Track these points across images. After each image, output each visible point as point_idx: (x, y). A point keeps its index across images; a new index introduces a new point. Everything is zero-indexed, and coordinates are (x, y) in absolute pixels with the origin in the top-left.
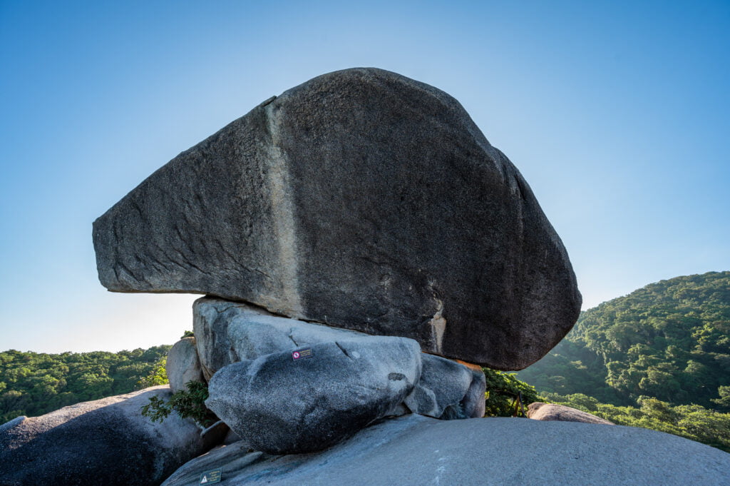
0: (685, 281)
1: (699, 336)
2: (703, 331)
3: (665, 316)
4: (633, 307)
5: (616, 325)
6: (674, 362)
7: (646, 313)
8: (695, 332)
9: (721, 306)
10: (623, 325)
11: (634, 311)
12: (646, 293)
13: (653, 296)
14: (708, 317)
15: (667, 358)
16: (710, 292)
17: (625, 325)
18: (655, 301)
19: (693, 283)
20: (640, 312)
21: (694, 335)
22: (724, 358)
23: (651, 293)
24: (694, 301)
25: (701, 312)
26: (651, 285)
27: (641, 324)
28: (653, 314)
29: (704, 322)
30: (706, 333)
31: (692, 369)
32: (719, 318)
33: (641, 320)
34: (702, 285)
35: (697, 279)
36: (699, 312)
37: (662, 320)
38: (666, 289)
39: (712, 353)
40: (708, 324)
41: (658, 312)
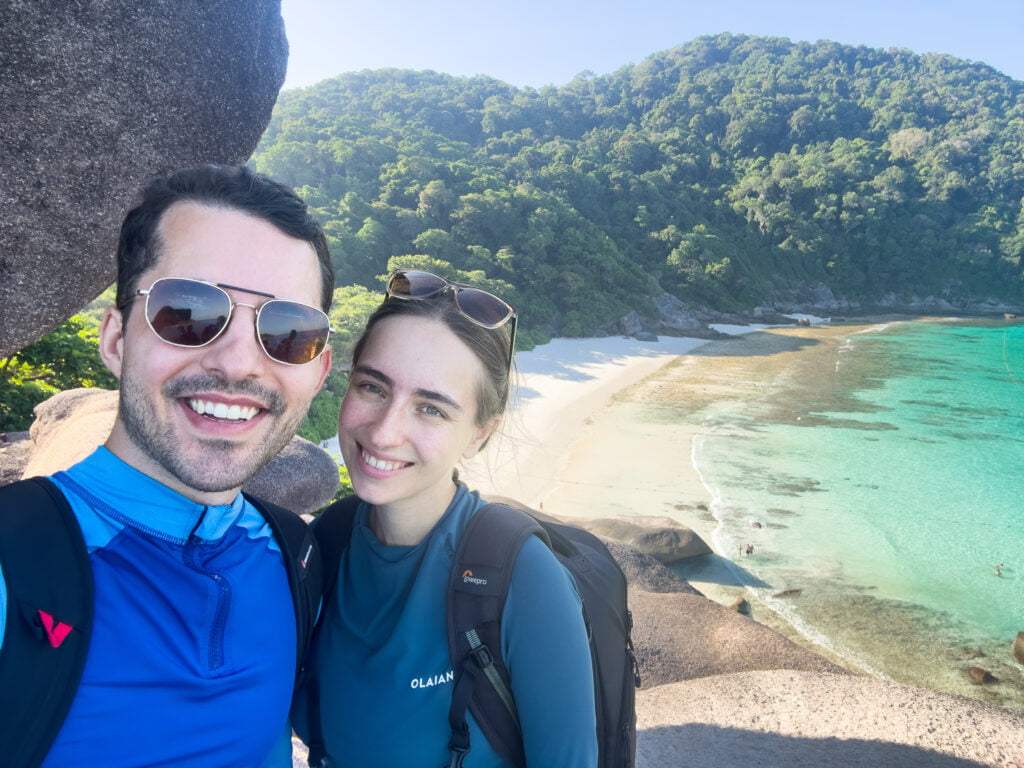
0: (394, 79)
1: (388, 180)
2: (395, 171)
3: (354, 138)
4: (312, 115)
5: (279, 145)
6: (347, 220)
7: (329, 129)
8: (385, 172)
9: (424, 134)
10: (290, 146)
11: (312, 122)
12: (337, 91)
13: (346, 98)
14: (406, 148)
15: (341, 212)
16: (420, 104)
17: (293, 148)
18: (348, 107)
19: (404, 85)
20: (322, 126)
21: (382, 177)
22: (406, 215)
23: (345, 91)
24: (397, 117)
25: (401, 138)
26: (348, 74)
27: (317, 149)
28: (340, 134)
29: (400, 156)
30: (398, 176)
31: (368, 232)
32: (417, 153)
33: (320, 142)
34: (413, 91)
35: (411, 80)
36: (398, 138)
37: (349, 145)
38: (367, 88)
39: (396, 208)
40: (404, 160)
41: (347, 129)
